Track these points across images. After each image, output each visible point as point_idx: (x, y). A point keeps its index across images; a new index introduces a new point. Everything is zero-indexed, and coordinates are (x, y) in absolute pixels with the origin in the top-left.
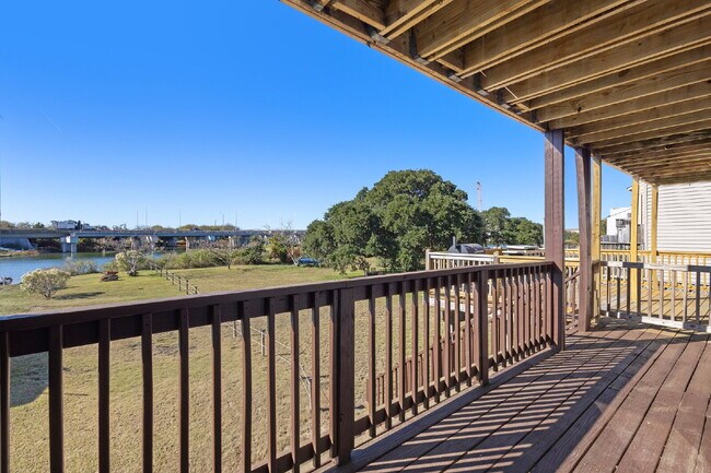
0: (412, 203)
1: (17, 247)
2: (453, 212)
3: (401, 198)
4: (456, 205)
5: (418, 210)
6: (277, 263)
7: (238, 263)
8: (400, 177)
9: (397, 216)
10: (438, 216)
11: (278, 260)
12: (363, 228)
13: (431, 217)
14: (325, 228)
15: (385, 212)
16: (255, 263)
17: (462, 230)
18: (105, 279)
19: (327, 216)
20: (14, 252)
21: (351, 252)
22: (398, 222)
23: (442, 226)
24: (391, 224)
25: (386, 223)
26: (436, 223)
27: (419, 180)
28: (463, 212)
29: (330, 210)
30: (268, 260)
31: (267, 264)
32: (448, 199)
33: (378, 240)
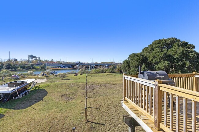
0: (162, 51)
1: (69, 67)
2: (185, 54)
3: (157, 50)
4: (186, 51)
5: (165, 54)
6: (119, 73)
7: (108, 73)
8: (159, 42)
9: (154, 57)
10: (176, 56)
11: (119, 72)
12: (140, 62)
13: (172, 56)
14: (127, 62)
15: (150, 56)
16: (112, 73)
17: (190, 62)
18: (75, 75)
19: (129, 58)
20: (69, 68)
21: (135, 71)
22: (155, 59)
23: (178, 60)
24: (152, 60)
25: (150, 60)
26: (175, 59)
27: (167, 42)
28: (191, 54)
29: (129, 56)
30: (116, 72)
31: (116, 73)
32: (182, 49)
33: (146, 66)
